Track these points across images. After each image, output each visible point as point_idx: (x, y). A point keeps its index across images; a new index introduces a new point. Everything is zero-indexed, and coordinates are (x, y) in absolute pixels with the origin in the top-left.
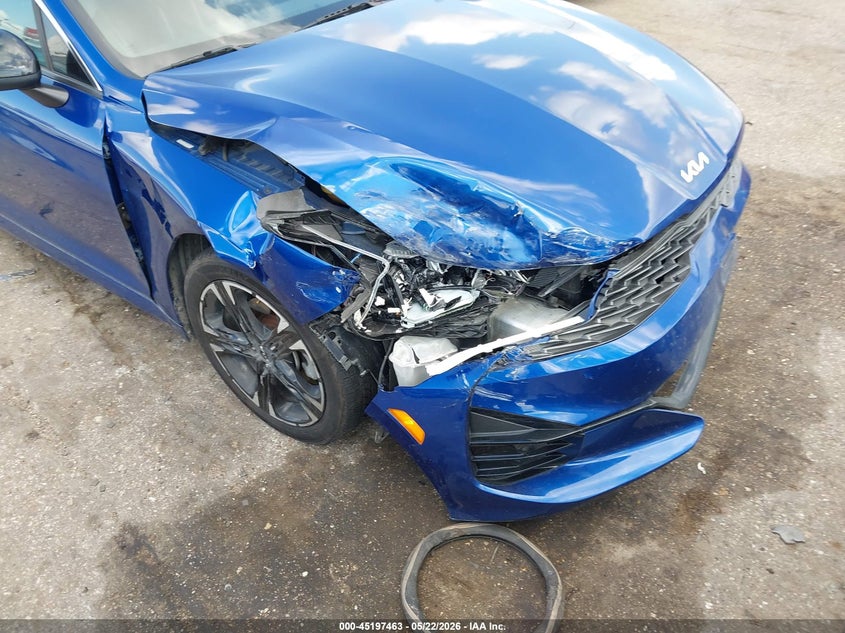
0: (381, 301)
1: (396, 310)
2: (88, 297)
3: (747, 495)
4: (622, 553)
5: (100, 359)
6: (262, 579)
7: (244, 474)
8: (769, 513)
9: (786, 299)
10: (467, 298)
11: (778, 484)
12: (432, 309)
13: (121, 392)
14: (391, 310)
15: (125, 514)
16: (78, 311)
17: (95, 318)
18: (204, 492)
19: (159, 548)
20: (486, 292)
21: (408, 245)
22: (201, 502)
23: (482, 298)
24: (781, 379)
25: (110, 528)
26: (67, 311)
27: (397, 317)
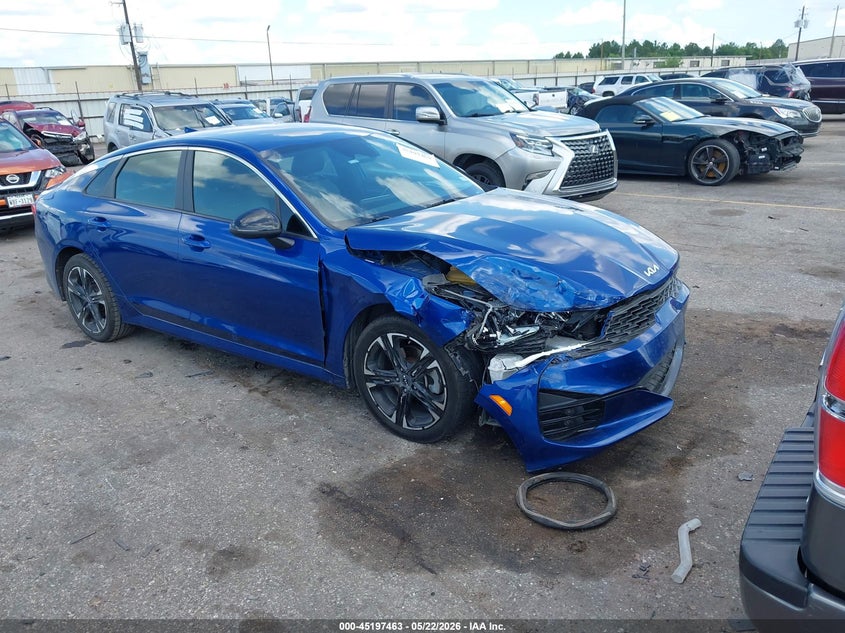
0: (486, 330)
1: (494, 335)
2: (256, 384)
3: (707, 458)
4: (634, 484)
5: (276, 413)
6: (415, 502)
7: (390, 459)
8: (721, 465)
9: (727, 373)
10: (532, 330)
11: (725, 452)
12: (514, 335)
13: (296, 427)
14: (491, 336)
15: (319, 478)
16: (250, 391)
17: (265, 393)
18: (368, 467)
19: (346, 492)
20: (544, 327)
21: (500, 299)
22: (367, 472)
23: (541, 330)
24: (725, 408)
25: (311, 486)
26: (244, 391)
27: (495, 339)
